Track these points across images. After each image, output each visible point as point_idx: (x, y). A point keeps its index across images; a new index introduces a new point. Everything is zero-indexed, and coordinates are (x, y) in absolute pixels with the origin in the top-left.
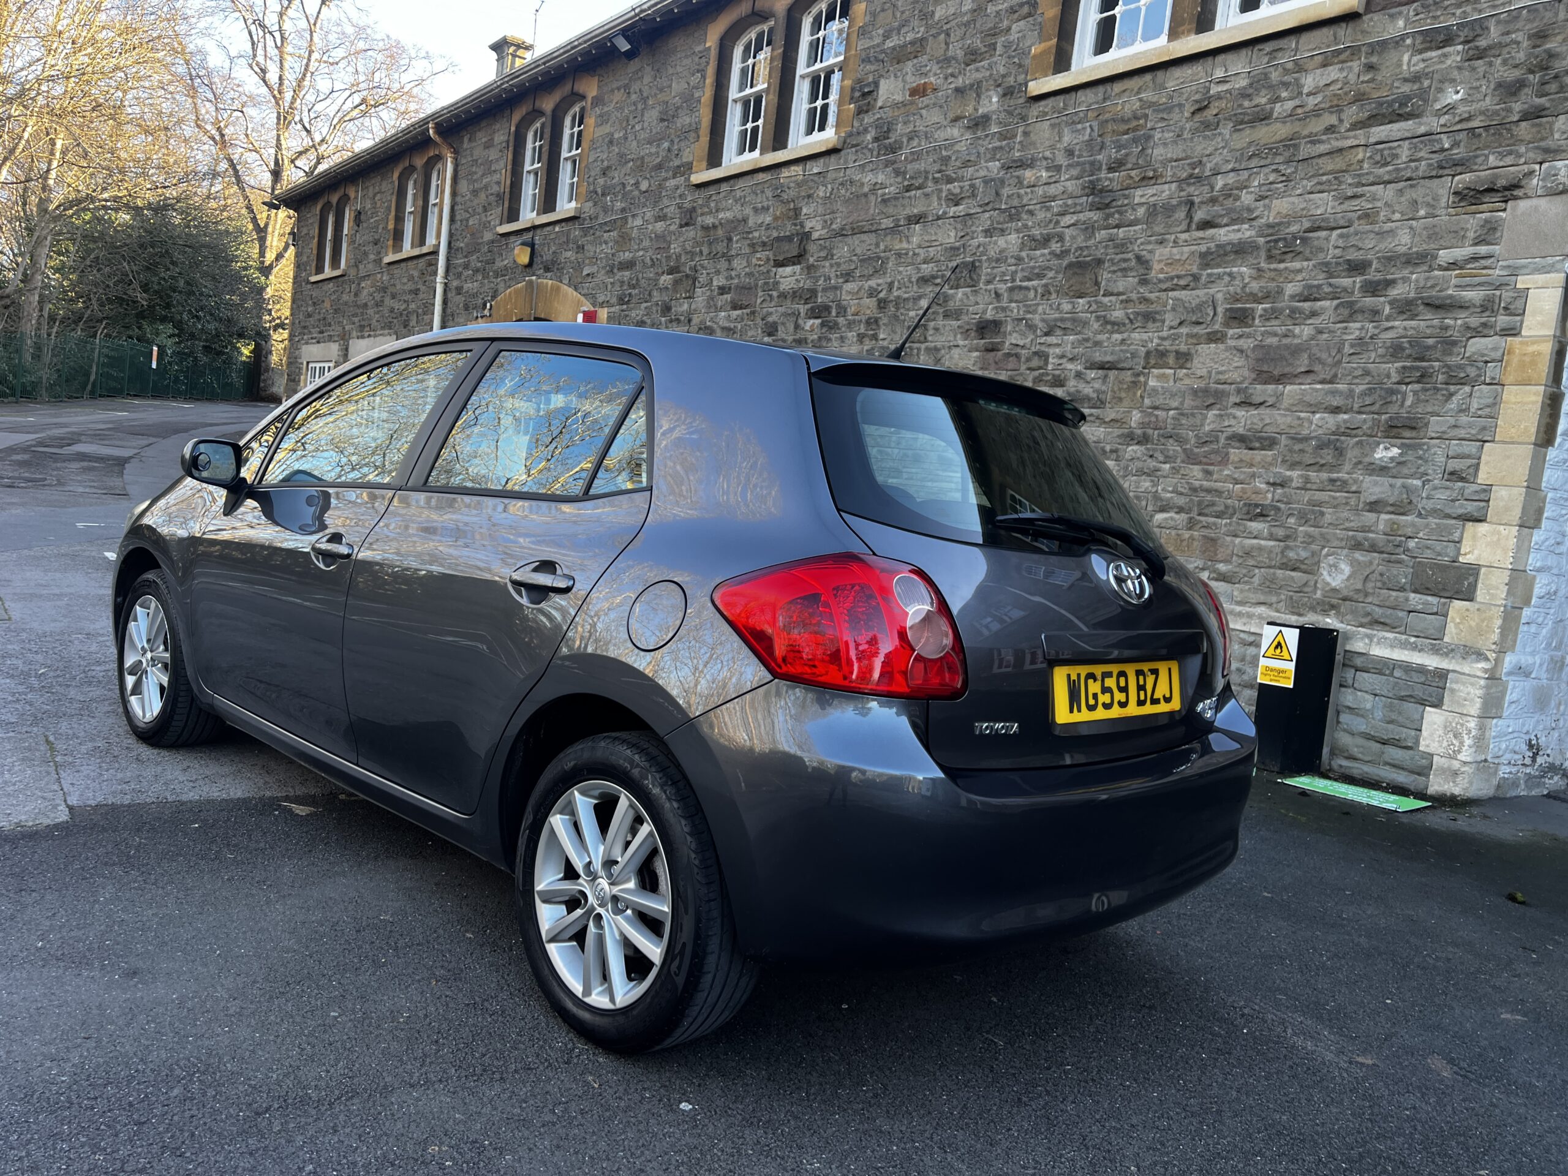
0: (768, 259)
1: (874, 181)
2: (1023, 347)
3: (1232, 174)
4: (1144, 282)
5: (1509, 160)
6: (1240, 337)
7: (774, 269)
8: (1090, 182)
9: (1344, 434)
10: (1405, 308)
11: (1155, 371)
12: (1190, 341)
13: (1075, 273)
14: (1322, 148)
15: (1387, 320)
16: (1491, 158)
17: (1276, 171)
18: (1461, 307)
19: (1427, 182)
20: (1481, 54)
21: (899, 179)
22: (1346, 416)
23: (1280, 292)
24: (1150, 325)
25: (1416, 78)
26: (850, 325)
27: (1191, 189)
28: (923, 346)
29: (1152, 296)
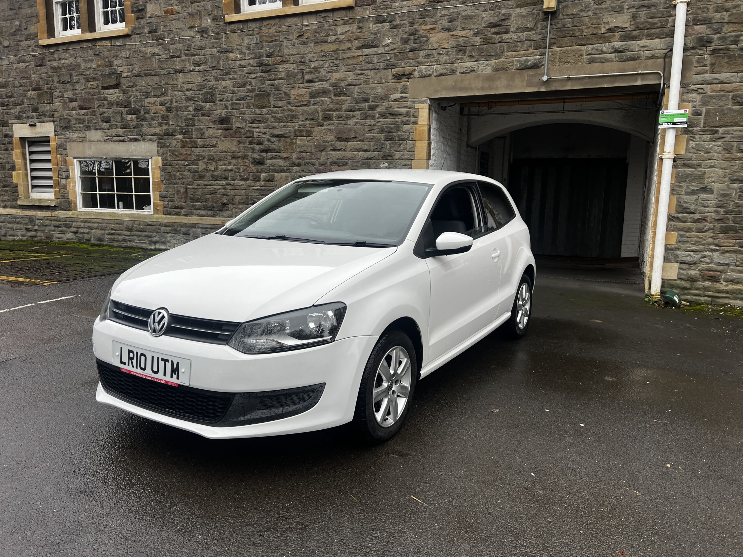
0: (98, 86)
1: (153, 52)
2: (242, 128)
3: (317, 62)
4: (289, 103)
5: (408, 65)
6: (329, 124)
7: (103, 91)
8: (260, 61)
9: (369, 159)
10: (383, 115)
11: (299, 138)
12: (311, 126)
13: (259, 98)
14: (348, 55)
15: (378, 118)
16: (403, 64)
17: (333, 62)
18: (400, 115)
19: (384, 71)
20: (394, 27)
21: (166, 52)
22: (369, 153)
23: (341, 108)
24: (294, 120)
25: (375, 33)
26: (153, 119)
27: (302, 67)
28: (194, 128)
29: (293, 108)
